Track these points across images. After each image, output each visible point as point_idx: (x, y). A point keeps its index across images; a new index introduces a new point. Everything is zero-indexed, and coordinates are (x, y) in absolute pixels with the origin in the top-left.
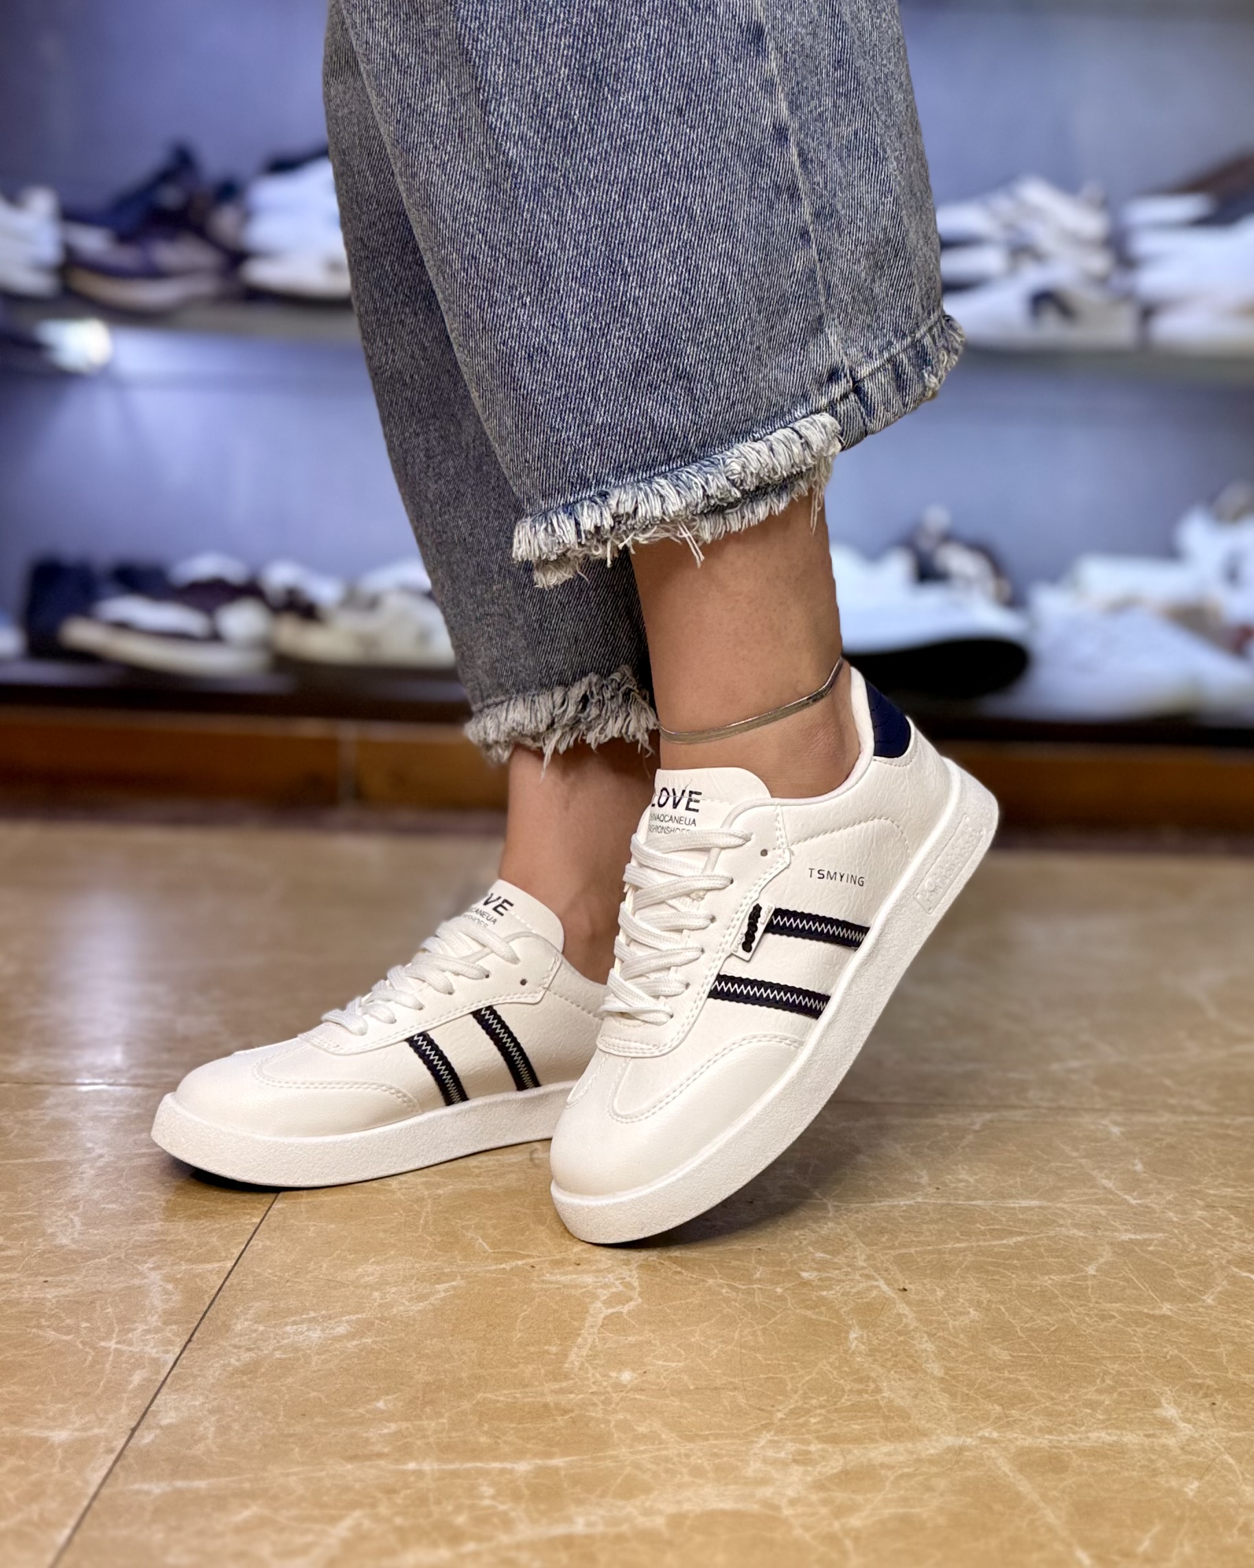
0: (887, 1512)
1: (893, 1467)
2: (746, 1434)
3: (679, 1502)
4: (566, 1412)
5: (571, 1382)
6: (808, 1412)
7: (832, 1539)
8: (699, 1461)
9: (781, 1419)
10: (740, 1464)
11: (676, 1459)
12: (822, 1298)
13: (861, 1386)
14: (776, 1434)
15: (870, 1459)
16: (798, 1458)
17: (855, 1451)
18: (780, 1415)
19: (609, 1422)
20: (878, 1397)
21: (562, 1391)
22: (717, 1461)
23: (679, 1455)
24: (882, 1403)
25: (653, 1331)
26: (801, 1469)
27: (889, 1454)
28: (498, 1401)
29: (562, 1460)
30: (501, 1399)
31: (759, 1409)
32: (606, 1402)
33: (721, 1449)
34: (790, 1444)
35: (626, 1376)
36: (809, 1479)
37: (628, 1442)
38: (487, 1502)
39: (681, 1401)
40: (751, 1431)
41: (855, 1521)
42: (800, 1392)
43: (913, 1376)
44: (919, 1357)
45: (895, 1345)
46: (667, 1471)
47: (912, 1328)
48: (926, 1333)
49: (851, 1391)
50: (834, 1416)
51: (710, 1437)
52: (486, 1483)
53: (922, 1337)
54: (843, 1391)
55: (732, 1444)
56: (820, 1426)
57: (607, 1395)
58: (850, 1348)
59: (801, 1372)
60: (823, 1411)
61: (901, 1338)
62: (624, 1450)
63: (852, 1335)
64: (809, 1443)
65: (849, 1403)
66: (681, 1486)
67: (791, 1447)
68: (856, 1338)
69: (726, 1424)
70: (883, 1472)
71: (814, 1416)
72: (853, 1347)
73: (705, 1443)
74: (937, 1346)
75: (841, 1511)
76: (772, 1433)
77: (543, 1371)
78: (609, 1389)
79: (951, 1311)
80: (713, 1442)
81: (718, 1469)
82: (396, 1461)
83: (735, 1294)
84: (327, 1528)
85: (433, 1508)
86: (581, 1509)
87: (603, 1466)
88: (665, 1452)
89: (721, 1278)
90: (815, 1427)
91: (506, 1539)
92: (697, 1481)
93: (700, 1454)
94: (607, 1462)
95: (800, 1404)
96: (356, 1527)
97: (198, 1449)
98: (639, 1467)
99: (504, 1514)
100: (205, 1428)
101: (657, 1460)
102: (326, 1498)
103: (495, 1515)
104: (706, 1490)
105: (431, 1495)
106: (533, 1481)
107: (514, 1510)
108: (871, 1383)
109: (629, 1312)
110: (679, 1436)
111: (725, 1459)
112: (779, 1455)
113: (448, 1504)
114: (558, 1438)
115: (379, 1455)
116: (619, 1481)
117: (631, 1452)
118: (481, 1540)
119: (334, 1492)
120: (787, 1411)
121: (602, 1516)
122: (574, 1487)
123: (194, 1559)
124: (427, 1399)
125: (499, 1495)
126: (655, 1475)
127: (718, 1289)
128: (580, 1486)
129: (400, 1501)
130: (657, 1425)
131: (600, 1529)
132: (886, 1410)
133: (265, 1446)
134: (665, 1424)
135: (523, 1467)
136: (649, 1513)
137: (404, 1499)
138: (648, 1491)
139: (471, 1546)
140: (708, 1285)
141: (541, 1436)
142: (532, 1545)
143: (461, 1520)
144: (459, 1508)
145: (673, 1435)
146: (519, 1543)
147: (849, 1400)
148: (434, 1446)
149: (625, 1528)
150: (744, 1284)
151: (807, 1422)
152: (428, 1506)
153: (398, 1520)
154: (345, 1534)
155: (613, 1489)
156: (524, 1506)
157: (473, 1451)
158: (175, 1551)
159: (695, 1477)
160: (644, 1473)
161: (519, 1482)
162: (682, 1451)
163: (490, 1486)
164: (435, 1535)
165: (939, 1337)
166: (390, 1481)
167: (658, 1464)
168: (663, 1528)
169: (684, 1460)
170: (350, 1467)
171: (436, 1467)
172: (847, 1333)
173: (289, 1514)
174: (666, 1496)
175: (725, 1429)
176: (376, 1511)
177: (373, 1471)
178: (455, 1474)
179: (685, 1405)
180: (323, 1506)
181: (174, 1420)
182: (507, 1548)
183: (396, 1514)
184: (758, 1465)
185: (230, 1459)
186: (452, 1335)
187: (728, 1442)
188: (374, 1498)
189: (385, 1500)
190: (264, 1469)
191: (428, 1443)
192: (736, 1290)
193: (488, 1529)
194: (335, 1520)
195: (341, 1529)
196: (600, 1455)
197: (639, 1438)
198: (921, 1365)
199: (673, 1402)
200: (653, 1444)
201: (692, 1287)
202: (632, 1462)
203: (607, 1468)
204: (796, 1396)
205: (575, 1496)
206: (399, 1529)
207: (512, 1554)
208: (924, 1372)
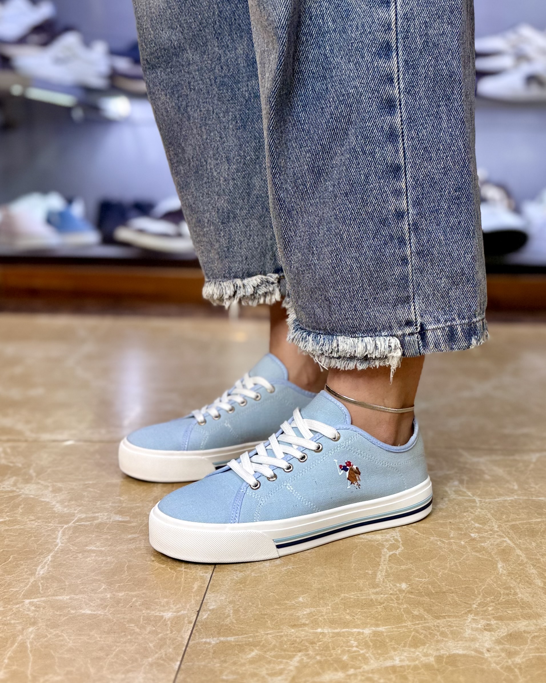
0: (531, 655)
1: (530, 633)
2: (461, 615)
3: (438, 650)
4: (381, 604)
5: (380, 588)
6: (487, 605)
7: (509, 669)
8: (444, 629)
9: (476, 608)
10: (462, 630)
11: (433, 628)
12: (481, 546)
13: (508, 592)
14: (475, 615)
15: (518, 628)
16: (486, 627)
17: (511, 624)
18: (475, 606)
19: (401, 609)
20: (517, 597)
21: (377, 593)
22: (452, 629)
23: (434, 626)
24: (519, 600)
25: (411, 563)
26: (489, 633)
27: (526, 626)
28: (351, 598)
29: (384, 627)
30: (352, 597)
31: (465, 603)
32: (398, 599)
33: (452, 623)
34: (482, 621)
35: (404, 586)
36: (494, 638)
37: (410, 619)
38: (355, 649)
39: (430, 598)
40: (463, 614)
41: (518, 660)
42: (482, 594)
43: (530, 586)
44: (530, 577)
45: (519, 571)
46: (430, 633)
47: (525, 562)
48: (532, 564)
49: (504, 594)
50: (499, 607)
51: (446, 617)
52: (353, 639)
53: (530, 567)
54: (500, 594)
55: (456, 620)
56: (493, 612)
57: (397, 595)
58: (499, 572)
59: (480, 584)
60: (493, 604)
61: (521, 567)
62: (409, 623)
63: (499, 566)
64: (490, 620)
65: (504, 600)
66: (438, 641)
68: (501, 567)
70: (526, 635)
71: (490, 606)
72: (501, 572)
73: (445, 620)
74: (538, 571)
75: (510, 654)
76: (473, 615)
77: (367, 583)
78: (398, 592)
79: (541, 554)
80: (448, 619)
81: (452, 633)
82: (312, 628)
83: (443, 544)
84: (289, 661)
85: (332, 651)
86: (396, 653)
87: (402, 631)
88: (427, 624)
89: (436, 537)
90: (491, 612)
91: (366, 667)
92: (444, 639)
93: (443, 626)
94: (404, 629)
95: (482, 600)
96: (301, 661)
97: (228, 621)
98: (417, 632)
99: (364, 654)
100: (229, 611)
101: (425, 628)
102: (285, 646)
103: (359, 655)
104: (449, 644)
105: (330, 645)
106: (373, 638)
107: (367, 653)
108: (512, 590)
109: (399, 554)
110: (432, 616)
111: (455, 628)
112: (478, 626)
113: (338, 650)
114: (380, 617)
115: (305, 625)
116: (410, 638)
117: (412, 624)
118: (356, 668)
119: (289, 643)
120: (477, 604)
121: (406, 657)
122: (391, 641)
123: (235, 677)
124: (320, 596)
125: (359, 645)
126: (426, 636)
127: (436, 542)
128: (393, 641)
129: (317, 648)
130: (422, 610)
131: (407, 663)
132: (521, 604)
133: (255, 620)
134: (425, 610)
135: (367, 631)
136: (426, 655)
137: (319, 647)
138: (424, 644)
139: (352, 671)
140: (431, 540)
141: (372, 616)
142: (378, 671)
143: (345, 658)
144: (343, 652)
145: (430, 616)
146: (372, 670)
147: (503, 598)
148: (327, 620)
149: (417, 662)
150: (447, 540)
151: (487, 609)
152: (330, 650)
153: (318, 658)
154: (297, 664)
155: (408, 642)
156: (371, 651)
157: (345, 623)
158: (225, 673)
159: (443, 637)
160: (420, 635)
161: (367, 639)
162: (435, 624)
163: (355, 641)
164: (335, 665)
165: (538, 567)
166: (311, 638)
167: (426, 630)
168: (434, 663)
169: (437, 628)
170: (293, 630)
171: (330, 631)
172: (496, 564)
173: (271, 654)
174: (432, 647)
175: (451, 613)
176: (308, 653)
177: (303, 633)
178: (338, 634)
179: (432, 600)
180: (285, 650)
181: (215, 607)
182: (368, 672)
183: (317, 654)
184: (470, 631)
185: (242, 626)
186: (325, 565)
187: (454, 619)
188: (306, 646)
189: (311, 648)
190: (257, 632)
191: (325, 619)
192: (443, 542)
193: (358, 662)
194: (291, 657)
195: (295, 662)
196: (399, 625)
197: (415, 617)
198: (532, 581)
199: (426, 599)
200: (422, 620)
201: (424, 541)
202: (414, 629)
203: (404, 632)
204: (480, 597)
205: (392, 646)
206: (319, 662)
207: (370, 675)
208: (534, 584)
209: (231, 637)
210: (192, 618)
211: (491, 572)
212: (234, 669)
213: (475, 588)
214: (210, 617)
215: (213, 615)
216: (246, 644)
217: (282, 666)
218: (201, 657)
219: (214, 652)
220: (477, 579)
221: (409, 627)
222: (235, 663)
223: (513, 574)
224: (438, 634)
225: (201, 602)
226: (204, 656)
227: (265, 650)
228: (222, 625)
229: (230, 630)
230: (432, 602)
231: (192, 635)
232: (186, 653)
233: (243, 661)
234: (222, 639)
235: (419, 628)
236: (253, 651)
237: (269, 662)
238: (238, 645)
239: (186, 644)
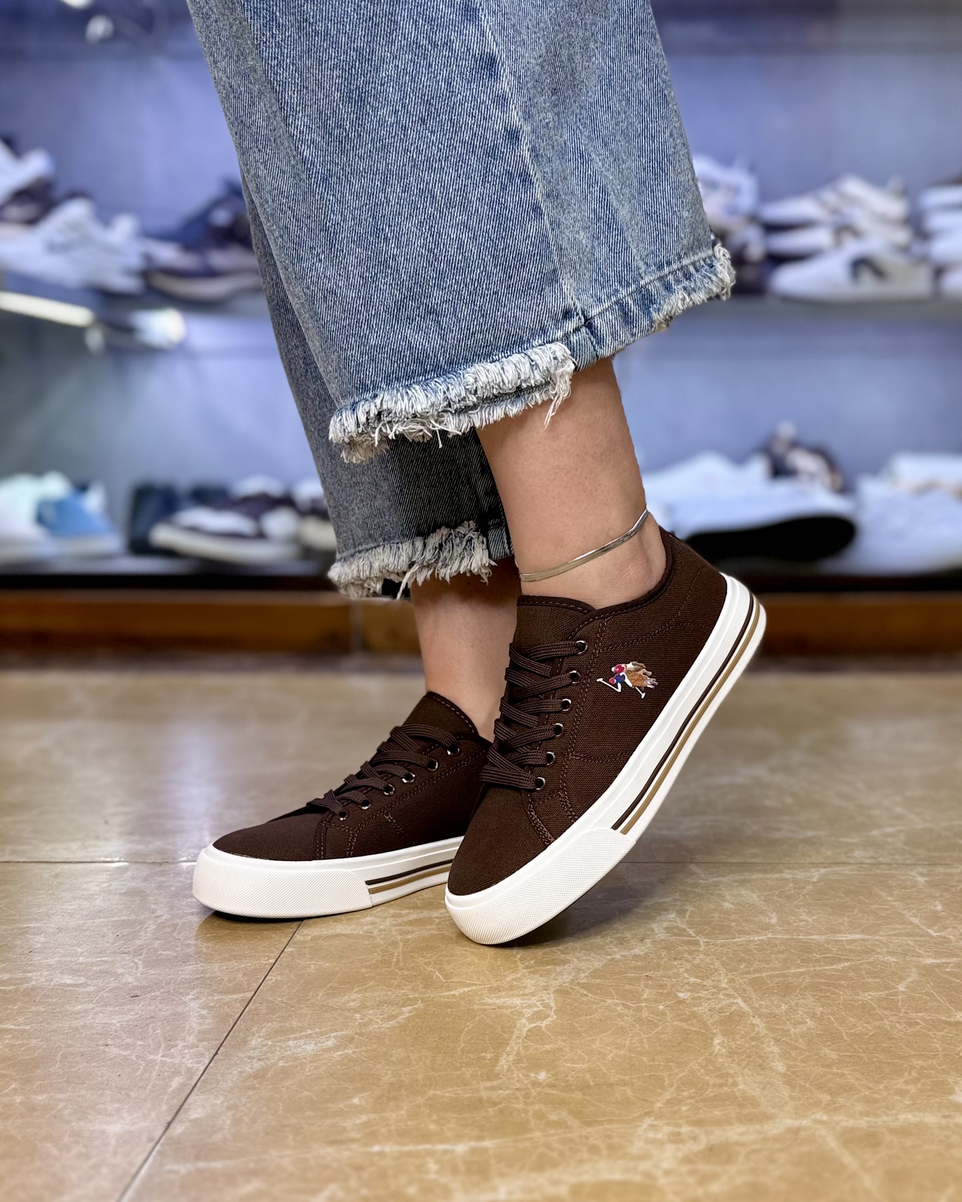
1: (746, 1144)
2: (632, 1120)
4: (495, 1104)
5: (500, 1081)
6: (681, 1102)
9: (660, 1108)
12: (692, 1012)
13: (722, 1081)
15: (727, 1138)
17: (716, 1132)
18: (659, 1105)
19: (527, 1111)
20: (735, 1089)
21: (493, 1088)
24: (738, 1094)
25: (564, 1041)
26: (673, 1147)
28: (445, 1097)
29: (492, 1142)
30: (447, 1095)
32: (526, 1096)
34: (666, 1127)
35: (542, 1076)
36: (680, 1154)
39: (584, 1095)
40: (636, 1117)
43: (763, 1072)
44: (767, 1058)
45: (749, 1048)
47: (762, 1034)
48: (773, 1038)
49: (714, 1084)
50: (701, 1105)
51: (604, 1123)
53: (770, 1042)
54: (708, 1085)
55: (622, 1128)
56: (690, 1113)
57: (526, 1091)
58: (714, 1051)
60: (692, 1101)
61: (753, 1043)
63: (716, 1041)
64: (680, 1126)
65: (713, 1094)
68: (719, 1044)
69: (617, 1112)
70: (738, 1148)
71: (686, 1105)
72: (717, 1050)
73: (601, 1127)
74: (781, 1049)
76: (653, 1119)
77: (479, 1073)
78: (529, 1086)
79: (793, 1021)
81: (609, 1147)
83: (627, 1010)
89: (617, 999)
90: (686, 1114)
95: (674, 1096)
108: (730, 1079)
109: (546, 1026)
110: (581, 1123)
114: (488, 1125)
120: (664, 1101)
124: (391, 1096)
127: (614, 1007)
130: (565, 1114)
132: (740, 1100)
134: (569, 1113)
140: (607, 1004)
141: (475, 1124)
145: (577, 1121)
147: (712, 1092)
150: (635, 1004)
151: (680, 1109)
155: (530, 1164)
165: (783, 1041)
172: (712, 1039)
186: (412, 1046)
187: (618, 1126)
192: (629, 1008)
196: (520, 1137)
197: (551, 1124)
198: (768, 1064)
199: (577, 1096)
200: (560, 1129)
201: (595, 1006)
204: (672, 1090)
208: (771, 1069)
211: (699, 1051)
213: (666, 1077)
220: (673, 1062)
223: (737, 1053)
230: (585, 1099)
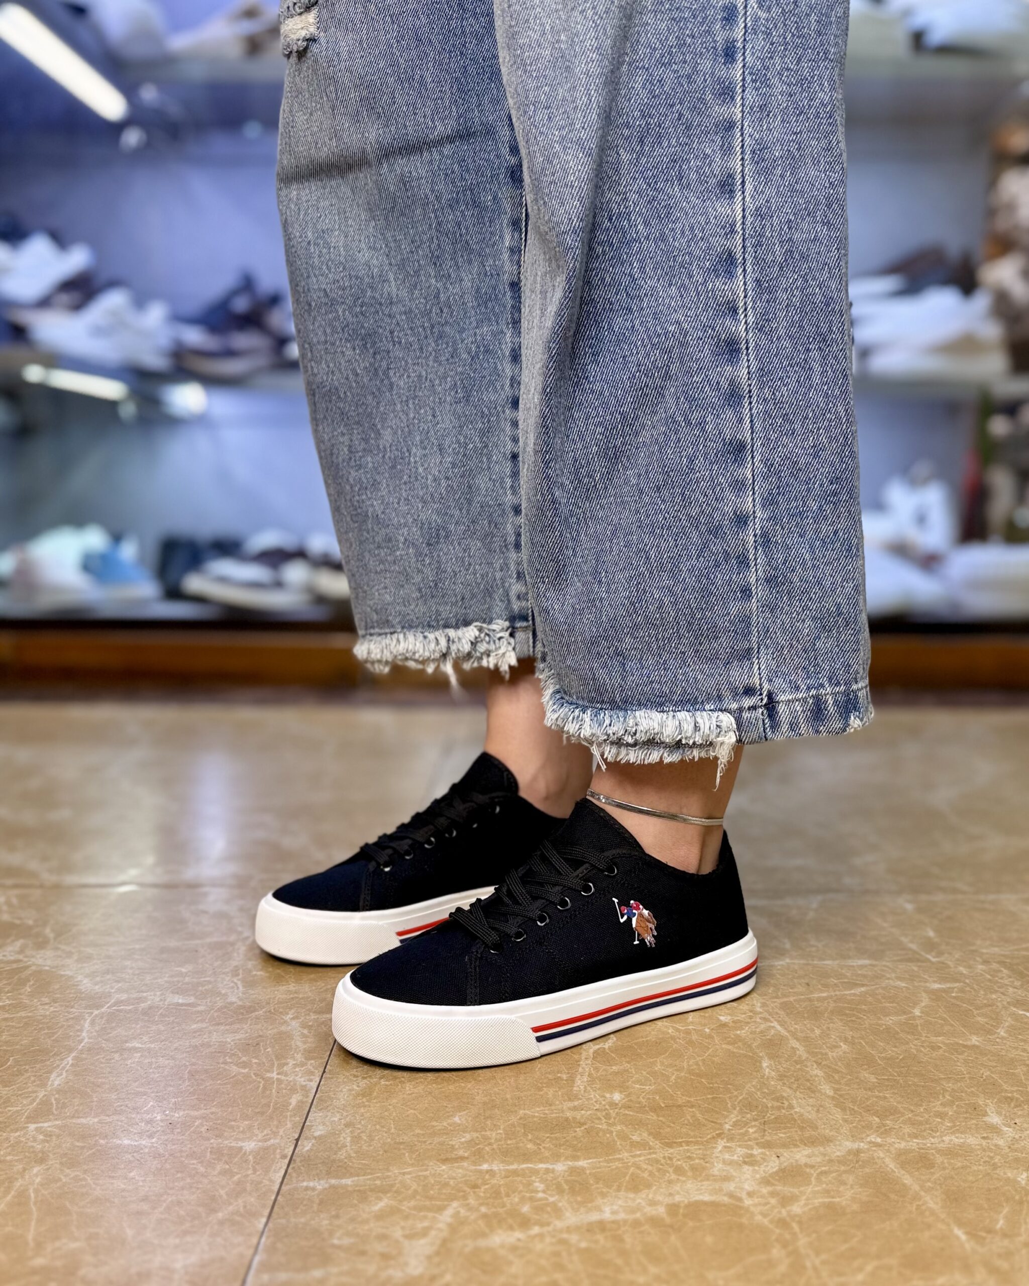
0: (817, 1201)
1: (814, 1166)
2: (707, 1142)
3: (671, 1195)
4: (581, 1124)
5: (580, 1101)
6: (746, 1124)
7: (783, 1223)
8: (679, 1163)
9: (729, 1130)
10: (707, 1165)
11: (663, 1161)
12: (738, 1036)
13: (776, 1104)
14: (728, 1141)
15: (796, 1160)
16: (746, 1160)
17: (785, 1154)
18: (727, 1126)
19: (612, 1132)
20: (792, 1112)
21: (575, 1109)
22: (692, 1163)
23: (664, 1158)
24: (796, 1116)
25: (629, 1062)
26: (751, 1168)
27: (808, 1156)
28: (534, 1116)
29: (586, 1161)
30: (536, 1114)
31: (712, 1122)
32: (608, 1117)
33: (692, 1153)
34: (739, 1149)
35: (617, 1097)
36: (757, 1176)
37: (628, 1147)
38: (540, 1195)
39: (658, 1116)
40: (710, 1139)
41: (796, 1209)
42: (738, 1108)
43: (813, 1095)
44: (814, 1080)
45: (795, 1072)
46: (659, 1170)
47: (804, 1058)
48: (815, 1062)
49: (772, 1107)
50: (765, 1127)
51: (683, 1144)
52: (537, 1180)
53: (812, 1065)
54: (767, 1107)
55: (700, 1149)
56: (756, 1135)
57: (606, 1111)
58: (765, 1074)
59: (735, 1093)
60: (756, 1123)
61: (798, 1066)
62: (626, 1154)
63: (765, 1064)
64: (753, 1148)
65: (773, 1117)
66: (670, 1182)
67: (741, 1151)
68: (767, 1067)
69: (692, 1134)
70: (808, 1170)
71: (752, 1127)
72: (767, 1073)
73: (681, 1148)
74: (825, 1073)
75: (784, 1200)
76: (725, 1140)
77: (560, 1093)
78: (607, 1107)
79: (828, 1045)
80: (686, 1148)
81: (693, 1168)
82: (474, 1163)
83: (678, 1033)
84: (437, 1215)
85: (505, 1199)
86: (605, 1201)
87: (614, 1167)
88: (654, 1156)
90: (754, 1135)
91: (559, 1224)
92: (681, 1178)
93: (678, 1157)
94: (617, 1163)
95: (739, 1118)
96: (456, 1215)
97: (342, 1155)
98: (639, 1168)
99: (554, 1204)
100: (344, 1138)
101: (651, 1162)
102: (432, 1192)
103: (547, 1205)
104: (689, 1185)
105: (502, 1189)
106: (569, 1178)
107: (560, 1201)
108: (785, 1102)
109: (609, 1049)
110: (662, 1144)
111: (697, 1161)
112: (732, 1158)
113: (515, 1196)
114: (580, 1145)
115: (462, 1158)
116: (627, 1178)
117: (631, 1156)
118: (542, 1225)
119: (437, 1187)
120: (731, 1123)
121: (621, 1206)
122: (597, 1183)
123: (352, 1240)
124: (487, 1115)
125: (548, 1189)
126: (651, 1174)
127: (666, 1030)
128: (601, 1182)
129: (482, 1194)
130: (645, 1135)
131: (622, 1216)
132: (799, 1122)
133: (385, 1152)
134: (650, 1134)
135: (560, 1167)
136: (653, 1203)
137: (484, 1192)
138: (649, 1186)
139: (536, 1230)
141: (568, 1143)
142: (577, 1229)
143: (526, 1209)
144: (523, 1200)
145: (657, 1142)
146: (568, 1227)
147: (772, 1114)
148: (498, 1151)
149: (638, 1215)
150: (683, 1026)
151: (747, 1131)
152: (501, 1198)
153: (483, 1209)
154: (449, 1220)
155: (625, 1184)
156: (566, 1198)
157: (524, 1155)
158: (338, 1234)
159: (679, 1175)
160: (643, 1172)
161: (560, 1179)
162: (666, 1155)
163: (540, 1182)
164: (510, 1221)
165: (824, 1065)
166: (473, 1178)
167: (652, 1165)
168: (665, 1216)
169: (669, 1162)
170: (444, 1167)
171: (502, 1168)
172: (760, 1063)
173: (409, 1204)
174: (661, 1190)
175: (692, 1137)
176: (467, 1202)
177: (460, 1171)
178: (515, 1173)
179: (661, 1119)
180: (431, 1198)
181: (323, 1132)
182: (561, 1231)
183: (481, 1204)
184: (721, 1165)
185: (364, 1162)
187: (696, 1147)
188: (464, 1191)
189: (472, 1193)
190: (388, 1170)
191: (493, 1149)
192: (678, 1030)
193: (546, 1216)
194: (441, 1209)
195: (446, 1216)
196: (610, 1157)
197: (634, 1145)
198: (816, 1087)
199: (652, 1117)
200: (645, 1150)
202: (633, 1163)
203: (617, 1168)
204: (735, 1112)
205: (599, 1190)
206: (485, 1216)
207: (565, 1236)
208: (820, 1091)
209: (348, 1178)
210: (286, 1150)
211: (751, 1074)
212: (350, 1228)
213: (727, 1099)
214: (315, 1148)
215: (319, 1145)
216: (372, 1190)
217: (426, 1224)
218: (299, 1211)
219: (321, 1202)
220: (731, 1084)
221: (626, 1160)
222: (352, 1220)
223: (785, 1076)
224: (671, 1170)
225: (302, 1125)
226: (304, 1208)
227: (399, 1198)
228: (334, 1161)
229: (346, 1168)
230: (661, 1121)
231: (287, 1176)
232: (276, 1204)
233: (365, 1216)
234: (333, 1181)
235: (640, 1161)
236: (380, 1199)
237: (406, 1218)
238: (359, 1191)
239: (276, 1190)
